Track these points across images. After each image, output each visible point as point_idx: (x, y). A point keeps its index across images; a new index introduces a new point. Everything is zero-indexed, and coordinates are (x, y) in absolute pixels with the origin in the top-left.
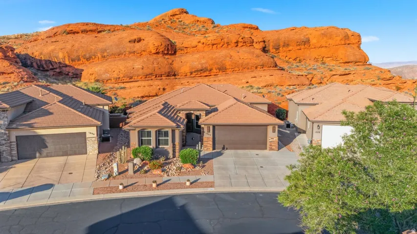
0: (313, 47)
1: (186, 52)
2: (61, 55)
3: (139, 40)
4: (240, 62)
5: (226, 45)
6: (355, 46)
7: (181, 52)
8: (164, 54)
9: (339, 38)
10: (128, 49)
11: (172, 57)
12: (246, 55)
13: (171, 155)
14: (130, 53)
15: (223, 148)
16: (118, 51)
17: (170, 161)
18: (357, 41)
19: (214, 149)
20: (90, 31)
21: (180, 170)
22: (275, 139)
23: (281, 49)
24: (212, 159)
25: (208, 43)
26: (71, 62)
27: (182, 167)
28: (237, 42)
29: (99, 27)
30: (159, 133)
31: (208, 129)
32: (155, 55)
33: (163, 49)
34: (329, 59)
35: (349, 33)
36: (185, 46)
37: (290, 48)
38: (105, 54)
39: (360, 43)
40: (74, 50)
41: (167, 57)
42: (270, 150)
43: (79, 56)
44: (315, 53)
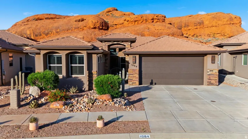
0: (206, 27)
1: (115, 27)
2: (28, 32)
3: (83, 20)
4: (156, 31)
5: (144, 21)
6: (238, 25)
7: (112, 28)
8: (100, 29)
9: (226, 20)
10: (74, 26)
11: (106, 31)
12: (160, 27)
13: (86, 87)
14: (75, 28)
15: (152, 83)
16: (67, 27)
17: (83, 93)
18: (238, 22)
19: (140, 83)
20: (51, 18)
21: (93, 104)
22: (214, 71)
23: (183, 29)
24: (140, 92)
25: (131, 21)
26: (35, 37)
27: (96, 99)
28: (153, 19)
29: (57, 16)
30: (71, 58)
31: (134, 59)
32: (93, 29)
33: (99, 25)
34: (218, 35)
35: (233, 16)
36: (115, 24)
37: (190, 28)
38: (58, 30)
39: (241, 23)
40: (37, 28)
41: (101, 31)
42: (208, 85)
43: (40, 32)
44: (207, 31)
